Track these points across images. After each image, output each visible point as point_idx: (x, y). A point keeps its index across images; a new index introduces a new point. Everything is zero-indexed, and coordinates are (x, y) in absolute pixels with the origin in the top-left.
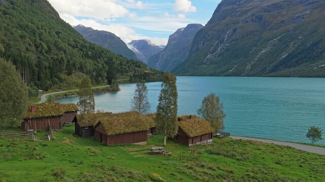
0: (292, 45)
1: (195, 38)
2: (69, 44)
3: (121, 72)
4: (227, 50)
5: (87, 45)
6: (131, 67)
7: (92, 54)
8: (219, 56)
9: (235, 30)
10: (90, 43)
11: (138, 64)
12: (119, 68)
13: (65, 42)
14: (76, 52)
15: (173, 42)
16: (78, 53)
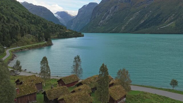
0: (146, 16)
1: (93, 10)
2: (20, 15)
3: (52, 32)
4: (112, 18)
5: (31, 15)
6: (58, 29)
7: (34, 21)
8: (107, 21)
9: (116, 7)
10: (33, 14)
11: (61, 27)
12: (51, 30)
13: (17, 14)
14: (24, 20)
15: (81, 13)
16: (25, 21)
